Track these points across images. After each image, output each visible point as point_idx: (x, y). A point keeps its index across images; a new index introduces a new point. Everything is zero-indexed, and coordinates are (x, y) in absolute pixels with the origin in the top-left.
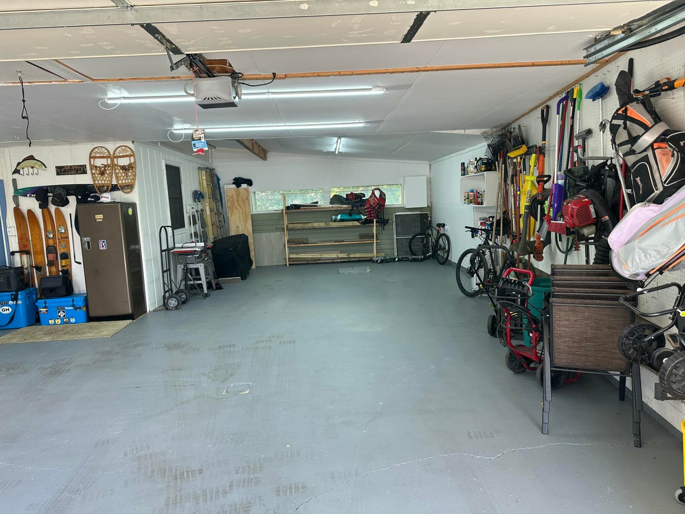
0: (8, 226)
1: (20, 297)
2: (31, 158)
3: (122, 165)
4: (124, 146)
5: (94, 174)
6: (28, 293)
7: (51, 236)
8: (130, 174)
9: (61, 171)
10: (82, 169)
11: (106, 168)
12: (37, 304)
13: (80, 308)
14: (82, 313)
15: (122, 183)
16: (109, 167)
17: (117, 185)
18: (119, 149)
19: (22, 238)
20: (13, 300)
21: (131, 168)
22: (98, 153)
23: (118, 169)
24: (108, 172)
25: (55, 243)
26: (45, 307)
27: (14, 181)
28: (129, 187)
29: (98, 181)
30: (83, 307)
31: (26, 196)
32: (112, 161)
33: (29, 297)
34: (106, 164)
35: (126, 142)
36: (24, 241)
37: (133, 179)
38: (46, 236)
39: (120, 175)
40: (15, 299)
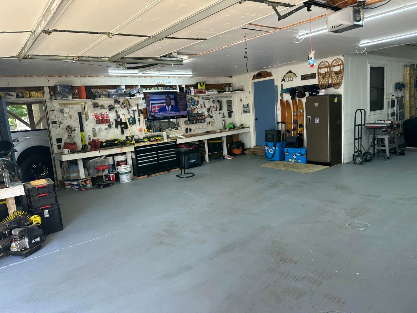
0: (278, 109)
1: (277, 145)
2: (290, 72)
3: (335, 71)
4: (338, 59)
5: (320, 78)
6: (281, 144)
7: (296, 114)
8: (339, 76)
9: (304, 78)
10: (313, 76)
11: (326, 74)
12: (284, 150)
13: (303, 155)
14: (304, 158)
15: (334, 82)
16: (328, 73)
17: (331, 84)
18: (335, 61)
19: (283, 116)
20: (274, 147)
21: (340, 73)
22: (323, 65)
23: (333, 74)
24: (327, 76)
25: (297, 118)
26: (287, 152)
27: (282, 85)
28: (338, 85)
29: (321, 82)
30: (305, 154)
31: (286, 93)
32: (330, 69)
33: (281, 146)
34: (326, 71)
35: (339, 56)
36: (284, 116)
37: (341, 79)
38: (293, 114)
39: (334, 77)
40: (275, 146)
